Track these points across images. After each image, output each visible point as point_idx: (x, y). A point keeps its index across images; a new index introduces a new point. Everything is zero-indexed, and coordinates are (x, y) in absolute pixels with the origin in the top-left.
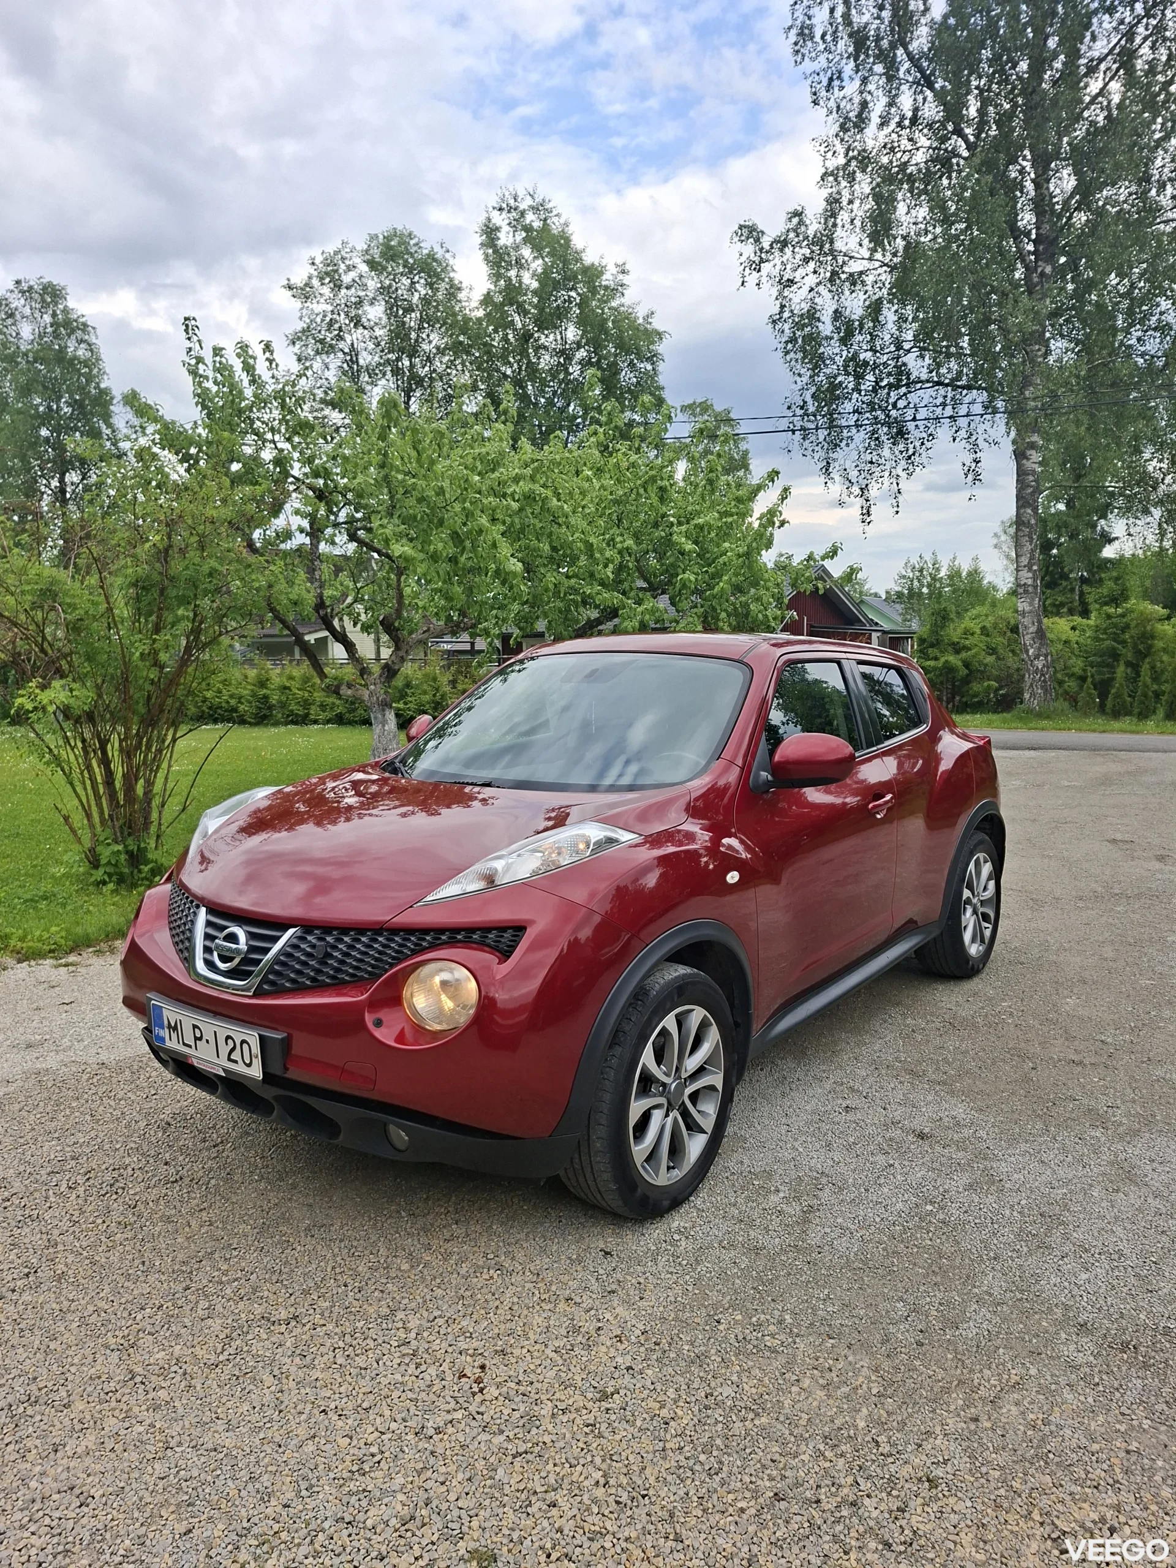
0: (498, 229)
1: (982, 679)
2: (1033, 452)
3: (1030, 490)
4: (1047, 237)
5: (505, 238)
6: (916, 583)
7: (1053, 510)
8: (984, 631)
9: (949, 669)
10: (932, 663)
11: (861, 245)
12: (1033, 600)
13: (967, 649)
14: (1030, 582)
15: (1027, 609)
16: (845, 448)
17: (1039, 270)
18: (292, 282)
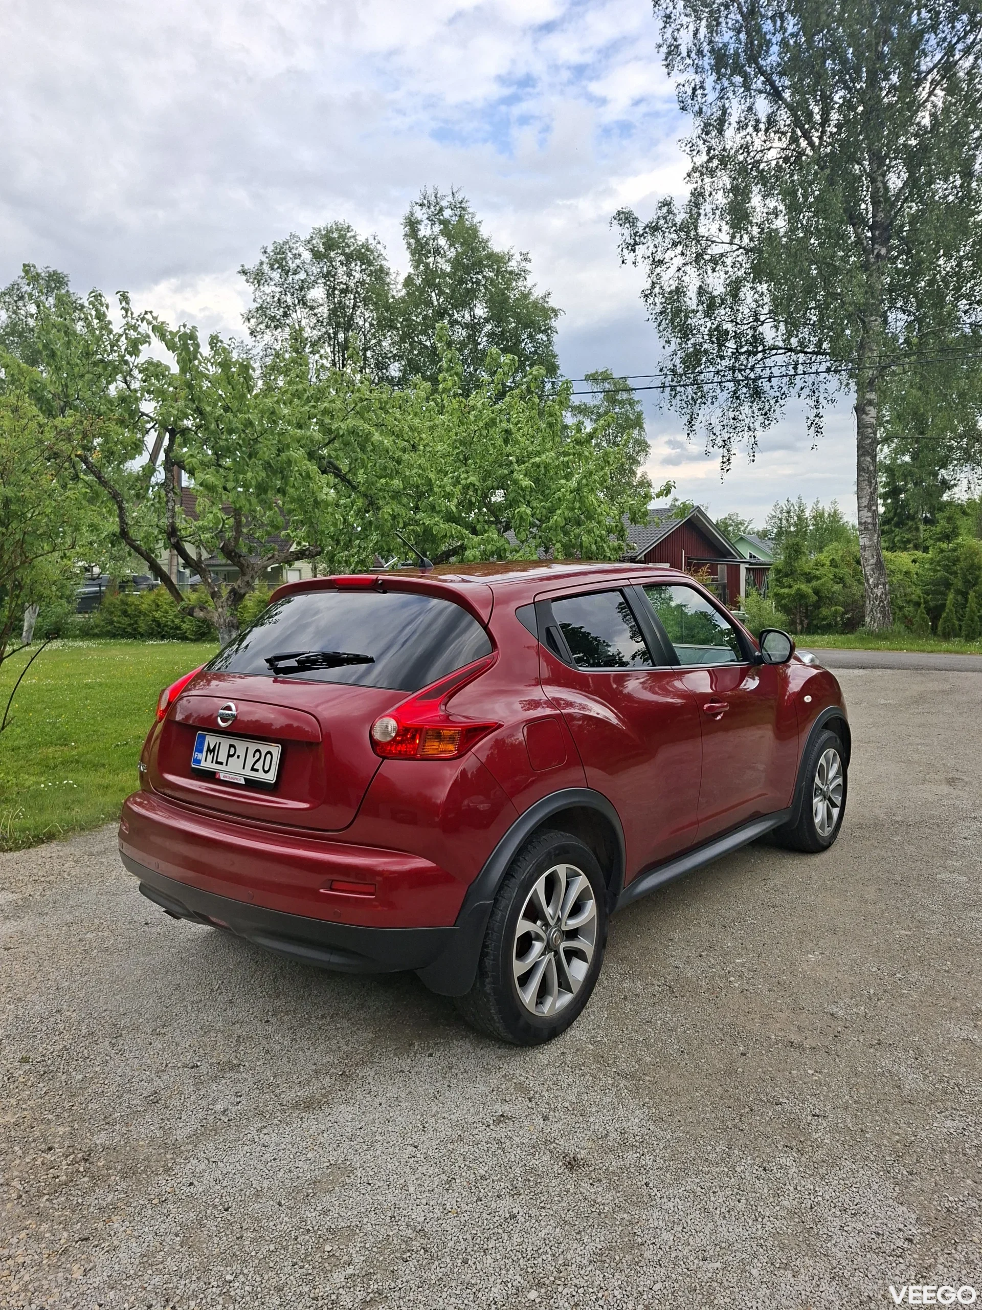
0: (419, 222)
1: (831, 604)
2: (871, 408)
3: (869, 441)
4: (882, 224)
5: (425, 231)
6: (784, 522)
7: (899, 462)
8: (833, 563)
9: (801, 596)
10: (786, 590)
11: (720, 230)
12: (872, 535)
13: (817, 578)
14: (869, 520)
15: (868, 543)
16: (711, 406)
17: (876, 252)
18: (246, 267)
